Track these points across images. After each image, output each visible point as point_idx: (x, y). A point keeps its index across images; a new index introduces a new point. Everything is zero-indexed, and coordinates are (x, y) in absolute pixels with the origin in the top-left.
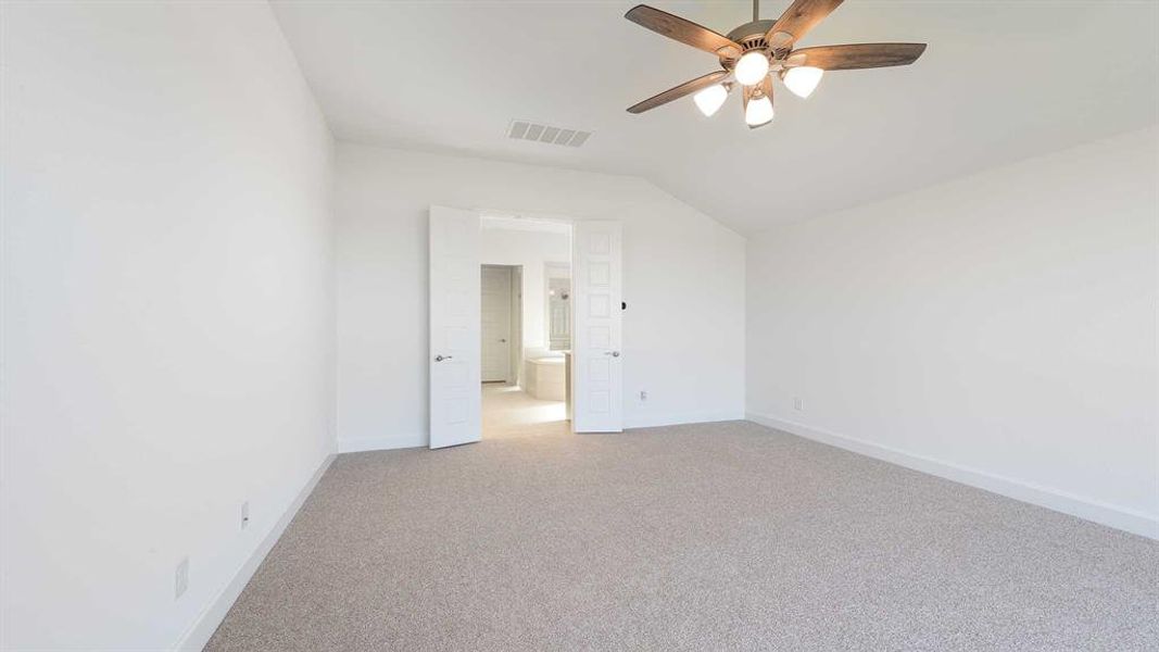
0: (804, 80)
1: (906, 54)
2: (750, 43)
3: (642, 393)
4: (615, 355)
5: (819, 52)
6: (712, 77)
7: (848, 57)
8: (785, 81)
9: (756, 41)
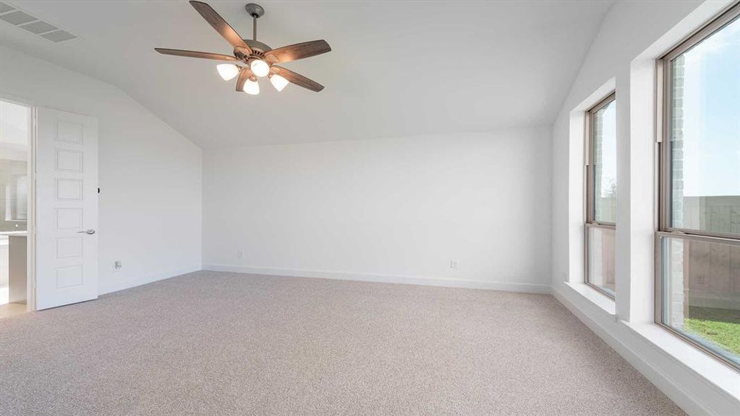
0: (280, 83)
1: (316, 87)
2: (256, 52)
3: (116, 263)
4: (91, 233)
5: (285, 71)
6: (228, 58)
7: (297, 79)
8: (271, 80)
9: (259, 53)
